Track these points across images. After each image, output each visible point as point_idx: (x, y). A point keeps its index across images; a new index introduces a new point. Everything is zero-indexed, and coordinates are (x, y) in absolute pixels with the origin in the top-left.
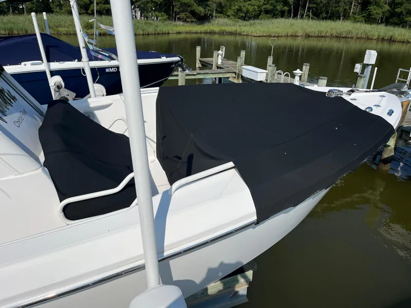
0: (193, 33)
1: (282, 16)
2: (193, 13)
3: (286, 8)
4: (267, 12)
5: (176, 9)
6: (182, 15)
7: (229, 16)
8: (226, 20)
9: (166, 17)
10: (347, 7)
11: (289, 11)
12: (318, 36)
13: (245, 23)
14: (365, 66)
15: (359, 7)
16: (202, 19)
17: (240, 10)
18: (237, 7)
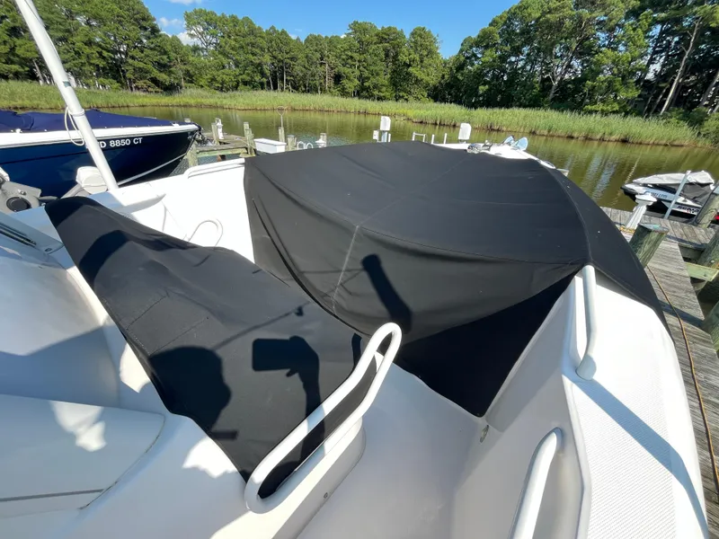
0: (162, 106)
1: (262, 88)
2: (155, 81)
3: (265, 80)
4: (245, 83)
5: (128, 75)
6: (140, 83)
7: (202, 86)
8: (200, 91)
9: (117, 85)
10: (322, 81)
11: (268, 83)
12: (303, 110)
13: (224, 94)
14: (381, 133)
15: (332, 81)
16: (170, 89)
17: (213, 79)
18: (209, 76)
